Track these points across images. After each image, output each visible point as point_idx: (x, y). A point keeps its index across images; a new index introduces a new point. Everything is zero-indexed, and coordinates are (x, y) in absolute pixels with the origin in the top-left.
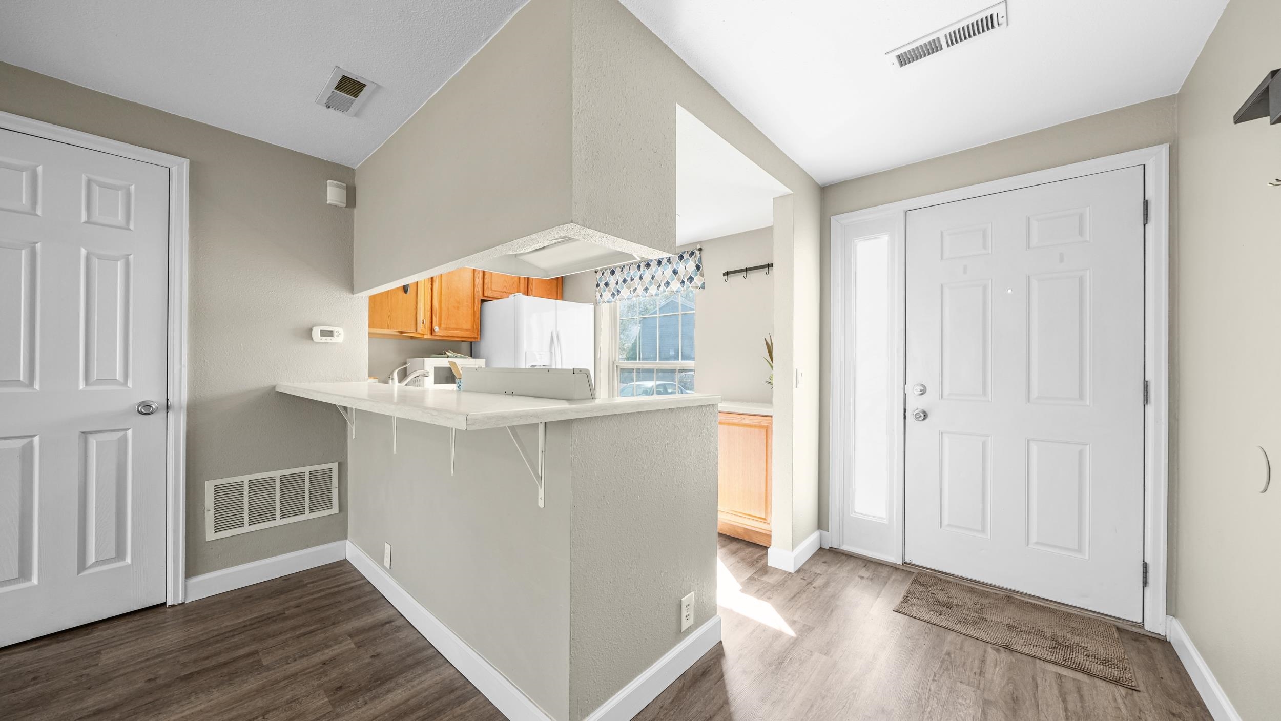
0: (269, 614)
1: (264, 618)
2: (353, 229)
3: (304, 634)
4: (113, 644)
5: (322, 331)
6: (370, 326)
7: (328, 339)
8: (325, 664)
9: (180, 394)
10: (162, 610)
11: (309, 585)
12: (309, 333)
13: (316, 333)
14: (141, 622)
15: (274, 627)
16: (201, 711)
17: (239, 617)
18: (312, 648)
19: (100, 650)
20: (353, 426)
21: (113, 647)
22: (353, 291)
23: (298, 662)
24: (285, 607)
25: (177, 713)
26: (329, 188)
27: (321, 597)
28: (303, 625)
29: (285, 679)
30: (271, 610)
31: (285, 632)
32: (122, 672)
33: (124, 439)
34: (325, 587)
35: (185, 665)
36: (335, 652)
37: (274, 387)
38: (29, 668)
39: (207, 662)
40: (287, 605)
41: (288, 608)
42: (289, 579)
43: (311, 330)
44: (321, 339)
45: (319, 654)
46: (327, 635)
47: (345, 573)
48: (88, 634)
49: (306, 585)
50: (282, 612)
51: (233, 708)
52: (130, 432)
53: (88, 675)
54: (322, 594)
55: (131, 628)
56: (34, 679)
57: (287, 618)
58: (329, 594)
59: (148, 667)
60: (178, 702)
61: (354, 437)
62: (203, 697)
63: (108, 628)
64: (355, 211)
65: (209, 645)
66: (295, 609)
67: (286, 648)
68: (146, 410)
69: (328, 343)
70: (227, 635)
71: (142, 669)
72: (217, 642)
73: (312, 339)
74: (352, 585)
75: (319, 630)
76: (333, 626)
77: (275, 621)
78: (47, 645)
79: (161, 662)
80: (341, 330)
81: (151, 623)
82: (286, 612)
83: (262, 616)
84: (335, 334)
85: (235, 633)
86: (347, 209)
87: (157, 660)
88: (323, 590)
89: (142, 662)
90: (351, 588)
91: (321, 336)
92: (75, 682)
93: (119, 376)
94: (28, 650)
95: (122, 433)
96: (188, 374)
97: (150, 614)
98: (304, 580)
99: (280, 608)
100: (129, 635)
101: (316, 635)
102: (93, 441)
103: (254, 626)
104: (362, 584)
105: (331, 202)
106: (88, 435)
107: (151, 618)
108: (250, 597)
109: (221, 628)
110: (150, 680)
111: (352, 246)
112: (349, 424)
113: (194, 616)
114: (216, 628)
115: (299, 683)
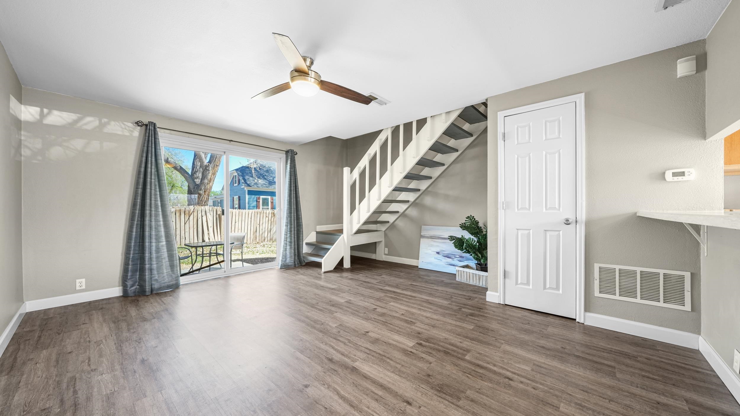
0: (627, 353)
1: (623, 353)
2: (705, 88)
3: (648, 377)
4: (553, 326)
5: (673, 173)
6: (726, 163)
7: (680, 178)
8: (658, 403)
9: (582, 216)
10: (573, 321)
11: (660, 351)
12: (662, 176)
13: (669, 175)
14: (565, 323)
15: (628, 361)
16: (580, 375)
17: (609, 344)
18: (651, 388)
19: (549, 325)
20: (705, 246)
21: (553, 327)
22: (705, 138)
23: (639, 389)
24: (638, 354)
25: (569, 368)
26: (679, 66)
27: (669, 364)
28: (649, 372)
29: (628, 392)
30: (629, 351)
31: (635, 368)
32: (554, 338)
33: (559, 235)
34: (673, 359)
35: (578, 350)
36: (669, 403)
37: (636, 213)
38: (528, 319)
39: (587, 355)
40: (640, 354)
41: (641, 357)
42: (646, 340)
43: (664, 173)
44: (673, 179)
45: (656, 395)
46: (666, 388)
47: (695, 359)
48: (546, 317)
49: (658, 350)
50: (636, 356)
51: (595, 385)
52: (561, 232)
53: (543, 332)
54: (670, 362)
55: (561, 323)
56: (528, 323)
57: (638, 361)
58: (677, 365)
59: (563, 342)
60: (571, 364)
61: (706, 255)
62: (582, 369)
63: (553, 319)
64: (707, 72)
65: (590, 349)
66: (645, 360)
67: (633, 377)
68: (567, 222)
69: (680, 181)
70: (600, 349)
71: (561, 341)
72: (595, 350)
73: (665, 180)
74: (700, 370)
75: (660, 381)
76: (672, 386)
77: (630, 359)
78: (534, 314)
79: (568, 343)
80: (692, 170)
81: (568, 325)
82: (639, 358)
83: (623, 351)
84: (686, 174)
85: (605, 351)
86: (697, 74)
87: (567, 342)
88: (671, 360)
89: (561, 338)
90: (698, 372)
91: (673, 176)
92: (539, 332)
93: (557, 206)
94: (529, 313)
95: (558, 232)
96: (586, 205)
97: (569, 321)
98: (657, 347)
99: (636, 354)
100: (559, 325)
101: (658, 383)
102: (548, 234)
103: (617, 354)
104: (710, 374)
105: (681, 75)
106: (547, 232)
107: (569, 323)
108: (618, 338)
109: (598, 344)
110: (563, 348)
111: (704, 101)
112: (701, 244)
113: (587, 332)
114: (596, 343)
115: (636, 401)
